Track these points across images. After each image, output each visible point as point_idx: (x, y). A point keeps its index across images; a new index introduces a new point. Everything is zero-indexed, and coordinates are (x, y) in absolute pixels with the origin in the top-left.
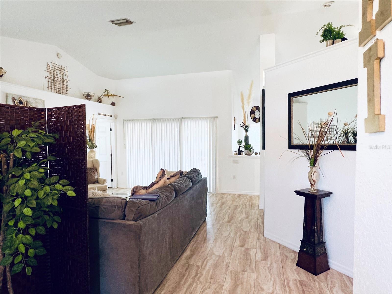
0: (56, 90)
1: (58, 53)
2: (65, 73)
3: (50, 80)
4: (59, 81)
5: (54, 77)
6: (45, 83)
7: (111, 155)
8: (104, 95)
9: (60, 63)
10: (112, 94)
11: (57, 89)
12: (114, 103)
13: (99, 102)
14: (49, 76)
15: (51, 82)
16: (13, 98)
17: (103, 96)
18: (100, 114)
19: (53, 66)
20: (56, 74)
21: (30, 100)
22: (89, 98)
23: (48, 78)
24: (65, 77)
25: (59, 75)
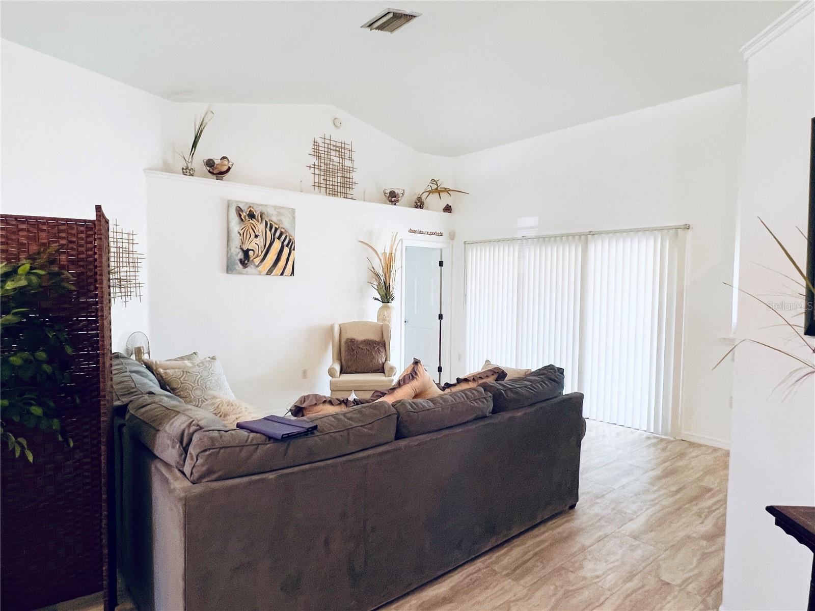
0: (328, 189)
1: (335, 119)
2: (347, 155)
3: (317, 172)
4: (336, 171)
5: (325, 164)
6: (309, 177)
7: (441, 317)
8: (430, 192)
9: (338, 136)
10: (445, 188)
11: (331, 187)
12: (450, 206)
13: (417, 207)
14: (316, 164)
15: (320, 175)
16: (238, 208)
17: (428, 193)
18: (415, 232)
19: (325, 143)
20: (330, 159)
21: (268, 210)
22: (393, 199)
23: (315, 168)
24: (347, 163)
25: (336, 159)
